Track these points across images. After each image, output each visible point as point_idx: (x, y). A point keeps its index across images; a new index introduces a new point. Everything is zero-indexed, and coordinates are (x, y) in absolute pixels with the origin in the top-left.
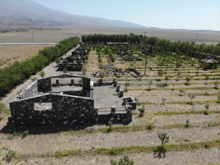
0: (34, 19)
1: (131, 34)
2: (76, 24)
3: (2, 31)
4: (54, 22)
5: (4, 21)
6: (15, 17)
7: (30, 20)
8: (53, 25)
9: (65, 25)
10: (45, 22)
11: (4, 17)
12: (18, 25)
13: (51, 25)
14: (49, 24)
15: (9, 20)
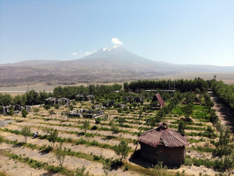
0: (137, 71)
1: (197, 78)
2: (177, 74)
3: (104, 81)
4: (155, 73)
5: (112, 74)
6: (121, 70)
7: (133, 72)
8: (154, 76)
9: (166, 75)
10: (147, 73)
11: (113, 71)
12: (123, 77)
13: (151, 76)
14: (150, 75)
15: (116, 73)
